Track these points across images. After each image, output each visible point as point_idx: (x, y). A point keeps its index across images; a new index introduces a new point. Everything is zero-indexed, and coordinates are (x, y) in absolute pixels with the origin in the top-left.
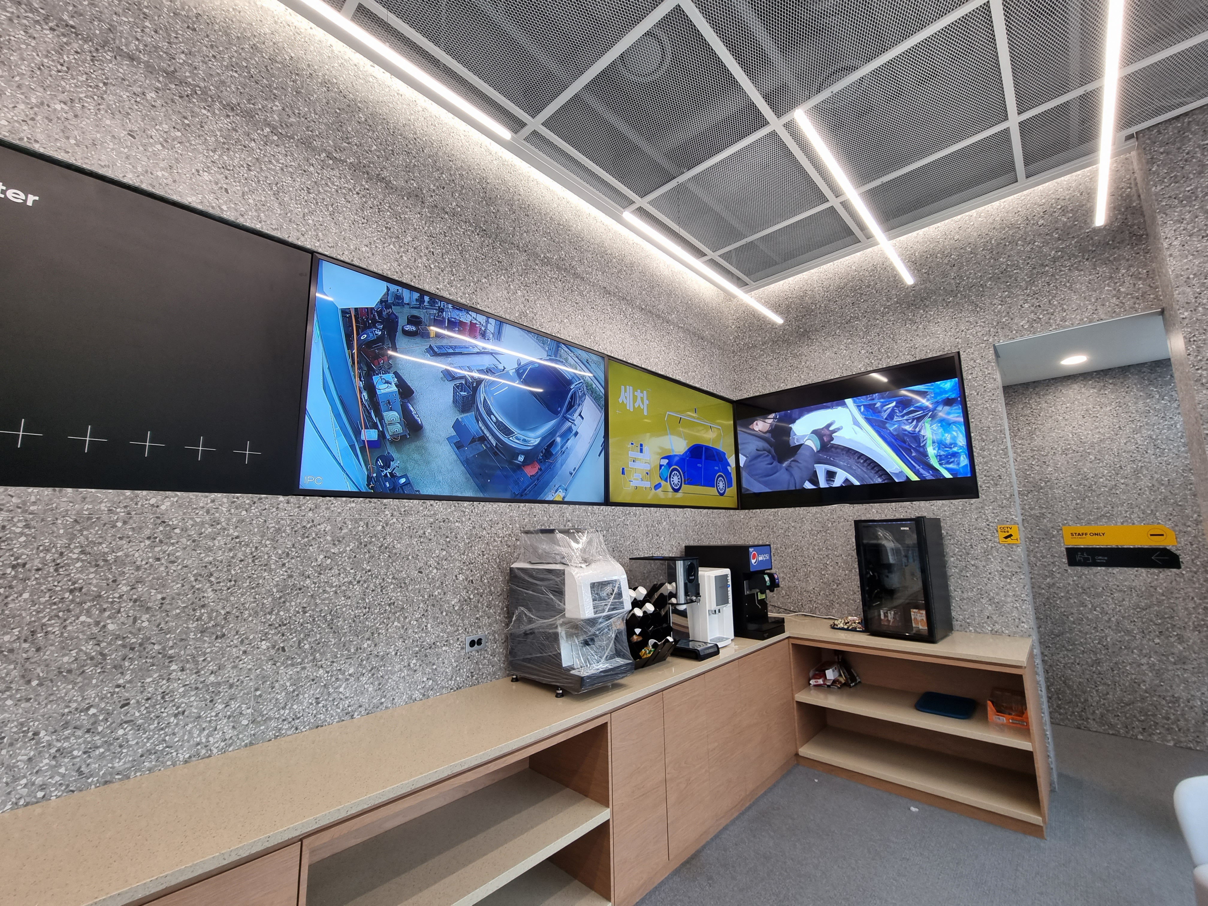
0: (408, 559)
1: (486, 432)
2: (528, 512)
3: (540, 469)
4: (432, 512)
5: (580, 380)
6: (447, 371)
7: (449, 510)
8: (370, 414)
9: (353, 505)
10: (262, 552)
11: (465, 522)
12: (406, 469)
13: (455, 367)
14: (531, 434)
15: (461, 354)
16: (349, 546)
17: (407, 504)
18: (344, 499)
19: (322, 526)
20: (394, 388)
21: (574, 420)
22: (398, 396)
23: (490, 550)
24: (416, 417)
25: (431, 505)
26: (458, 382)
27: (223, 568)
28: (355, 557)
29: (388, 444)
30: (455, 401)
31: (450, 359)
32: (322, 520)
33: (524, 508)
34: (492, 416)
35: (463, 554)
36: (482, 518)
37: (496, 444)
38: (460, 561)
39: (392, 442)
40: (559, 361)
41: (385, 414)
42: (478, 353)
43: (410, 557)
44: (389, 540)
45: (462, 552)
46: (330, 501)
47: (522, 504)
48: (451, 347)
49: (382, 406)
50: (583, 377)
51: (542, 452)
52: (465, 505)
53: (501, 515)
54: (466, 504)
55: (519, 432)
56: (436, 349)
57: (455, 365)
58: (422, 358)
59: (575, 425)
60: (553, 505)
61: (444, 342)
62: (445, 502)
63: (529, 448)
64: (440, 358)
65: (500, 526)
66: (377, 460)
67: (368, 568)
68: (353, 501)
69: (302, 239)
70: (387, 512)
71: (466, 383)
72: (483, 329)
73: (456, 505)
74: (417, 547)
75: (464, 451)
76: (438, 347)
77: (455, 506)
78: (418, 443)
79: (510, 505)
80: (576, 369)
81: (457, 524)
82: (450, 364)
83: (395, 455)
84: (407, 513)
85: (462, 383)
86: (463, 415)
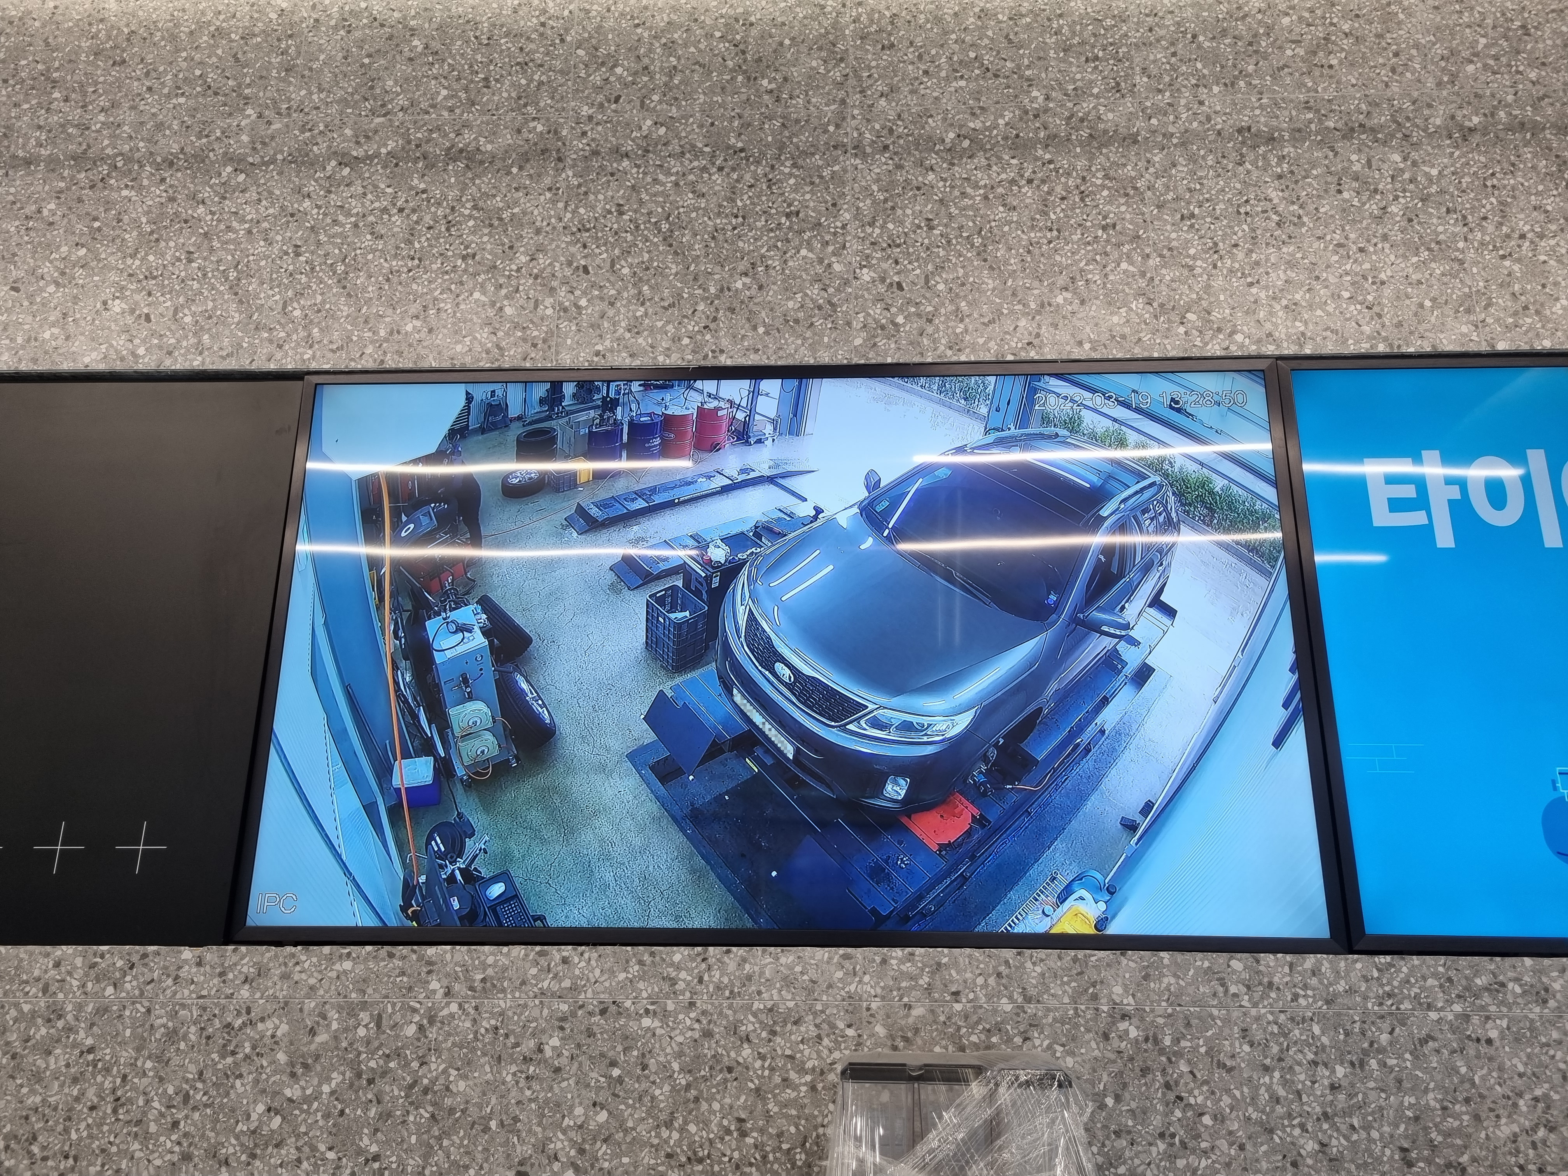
0: (486, 1129)
1: (758, 718)
2: (924, 981)
3: (980, 821)
4: (567, 983)
5: (1143, 477)
6: (628, 561)
7: (622, 976)
8: (416, 717)
9: (347, 965)
10: (134, 1088)
11: (676, 1013)
12: (507, 856)
13: (652, 547)
14: (934, 703)
15: (670, 505)
16: (329, 1079)
17: (490, 960)
18: (326, 949)
19: (269, 1024)
20: (478, 640)
21: (1127, 627)
22: (488, 659)
23: (768, 1117)
24: (536, 707)
25: (565, 961)
26: (658, 588)
27: (57, 1123)
28: (342, 1113)
29: (459, 791)
30: (652, 643)
31: (635, 530)
32: (270, 1008)
33: (907, 967)
34: (779, 667)
35: (669, 1125)
36: (738, 1002)
37: (797, 751)
38: (657, 1148)
39: (471, 784)
40: (1042, 436)
41: (452, 712)
42: (725, 490)
43: (493, 1124)
44: (436, 1066)
45: (663, 1116)
46: (293, 955)
47: (898, 952)
48: (640, 494)
49: (449, 694)
50: (1156, 465)
51: (985, 759)
52: (677, 958)
53: (810, 992)
54: (679, 954)
55: (882, 700)
56: (594, 512)
57: (652, 542)
58: (555, 546)
59: (1134, 642)
60: (1042, 953)
61: (620, 487)
62: (609, 949)
63: (929, 750)
64: (604, 534)
65: (808, 1029)
66: (430, 838)
67: (374, 1149)
68: (349, 954)
69: (279, 355)
70: (434, 985)
71: (687, 585)
72: (740, 416)
73: (646, 958)
74: (514, 1093)
75: (685, 785)
76: (602, 505)
77: (641, 963)
78: (540, 780)
79: (846, 957)
80: (1122, 443)
81: (646, 1022)
82: (637, 542)
83: (477, 818)
84: (489, 987)
85: (674, 588)
86: (679, 680)
